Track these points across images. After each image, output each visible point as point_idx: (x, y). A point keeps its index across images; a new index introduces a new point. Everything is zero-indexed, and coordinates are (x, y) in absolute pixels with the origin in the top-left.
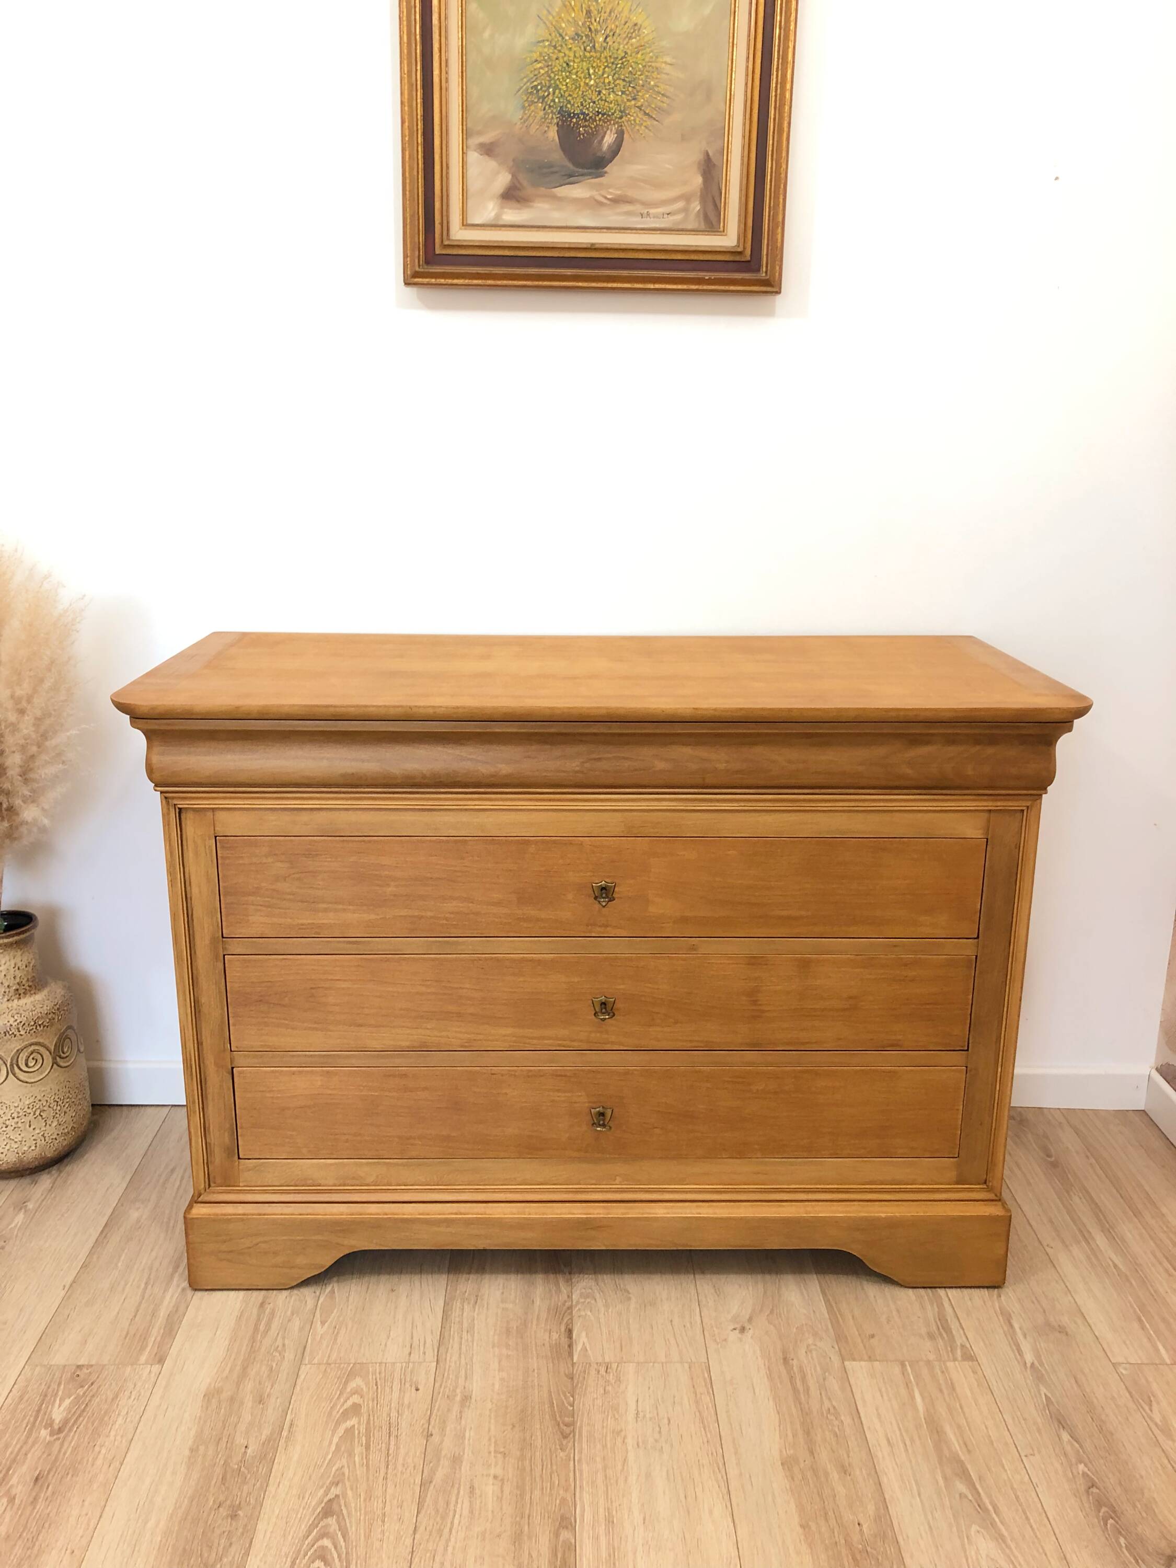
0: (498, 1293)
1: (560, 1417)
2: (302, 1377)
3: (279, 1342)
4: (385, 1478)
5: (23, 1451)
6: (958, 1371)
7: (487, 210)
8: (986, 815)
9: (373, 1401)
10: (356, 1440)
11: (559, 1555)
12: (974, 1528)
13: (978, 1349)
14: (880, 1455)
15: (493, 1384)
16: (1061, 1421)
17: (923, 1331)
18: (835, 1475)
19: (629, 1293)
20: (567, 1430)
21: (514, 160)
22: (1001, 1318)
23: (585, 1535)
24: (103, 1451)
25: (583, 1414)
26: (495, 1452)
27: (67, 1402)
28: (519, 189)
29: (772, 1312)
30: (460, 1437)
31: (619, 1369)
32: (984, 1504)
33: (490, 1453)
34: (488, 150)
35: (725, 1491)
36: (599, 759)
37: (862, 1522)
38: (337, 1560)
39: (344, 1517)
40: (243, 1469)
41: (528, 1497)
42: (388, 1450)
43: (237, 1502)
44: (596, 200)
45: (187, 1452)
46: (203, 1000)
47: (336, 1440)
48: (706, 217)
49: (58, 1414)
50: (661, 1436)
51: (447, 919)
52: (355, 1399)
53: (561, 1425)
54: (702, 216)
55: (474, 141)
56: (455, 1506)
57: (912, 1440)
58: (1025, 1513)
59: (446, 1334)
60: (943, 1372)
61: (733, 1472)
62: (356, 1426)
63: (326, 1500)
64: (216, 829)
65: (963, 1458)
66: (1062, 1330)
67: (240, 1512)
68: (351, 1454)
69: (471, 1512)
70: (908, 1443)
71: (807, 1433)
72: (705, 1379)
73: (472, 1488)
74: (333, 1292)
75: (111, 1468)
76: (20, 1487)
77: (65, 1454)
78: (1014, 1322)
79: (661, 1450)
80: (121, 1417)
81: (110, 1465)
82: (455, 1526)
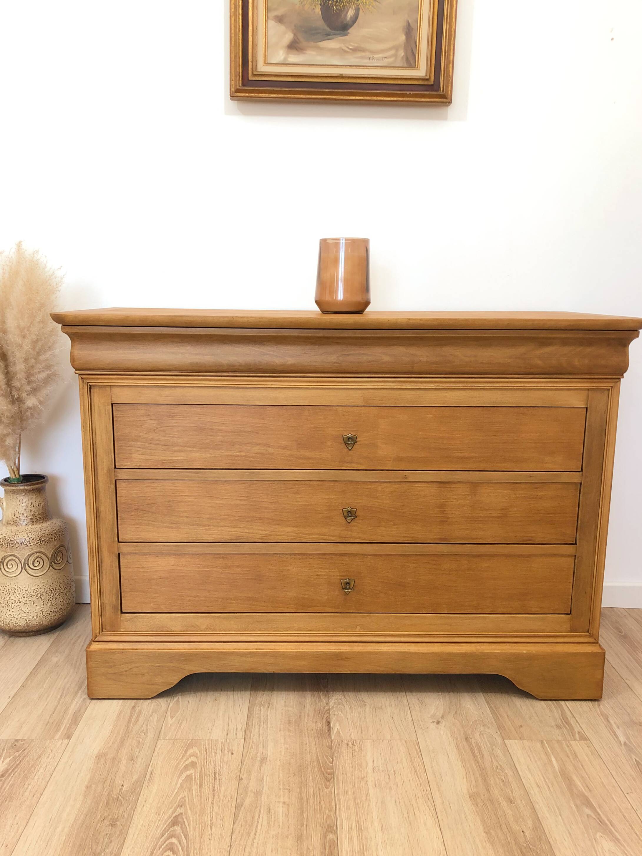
0: (283, 702)
1: (324, 769)
2: (159, 746)
3: (144, 727)
4: (213, 803)
6: (577, 746)
7: (279, 55)
8: (587, 392)
9: (204, 760)
10: (193, 782)
11: (327, 848)
12: (599, 834)
13: (589, 733)
14: (532, 792)
15: (281, 751)
17: (553, 724)
18: (504, 804)
19: (365, 702)
20: (329, 777)
21: (295, 26)
22: (602, 717)
23: (343, 836)
24: (30, 788)
25: (339, 768)
26: (283, 789)
27: (8, 760)
28: (298, 43)
29: (456, 713)
30: (261, 780)
31: (361, 744)
32: (603, 820)
33: (280, 789)
34: (280, 19)
35: (433, 812)
36: (348, 355)
37: (524, 831)
38: (181, 851)
39: (185, 825)
40: (120, 798)
41: (305, 815)
42: (214, 788)
43: (116, 817)
44: (342, 49)
45: (84, 788)
46: (102, 509)
47: (180, 781)
48: (407, 59)
49: (2, 766)
50: (390, 781)
51: (253, 457)
52: (193, 759)
53: (325, 774)
54: (405, 59)
55: (272, 14)
56: (258, 819)
57: (552, 784)
58: (631, 826)
59: (250, 724)
60: (568, 747)
61: (438, 802)
62: (193, 774)
63: (173, 816)
64: (112, 399)
65: (586, 794)
67: (117, 823)
68: (190, 790)
69: (269, 823)
70: (550, 786)
71: (485, 780)
72: (416, 749)
73: (269, 809)
74: (178, 701)
75: (34, 797)
77: (5, 789)
78: (610, 719)
79: (391, 788)
80: (42, 769)
81: (34, 795)
82: (258, 831)
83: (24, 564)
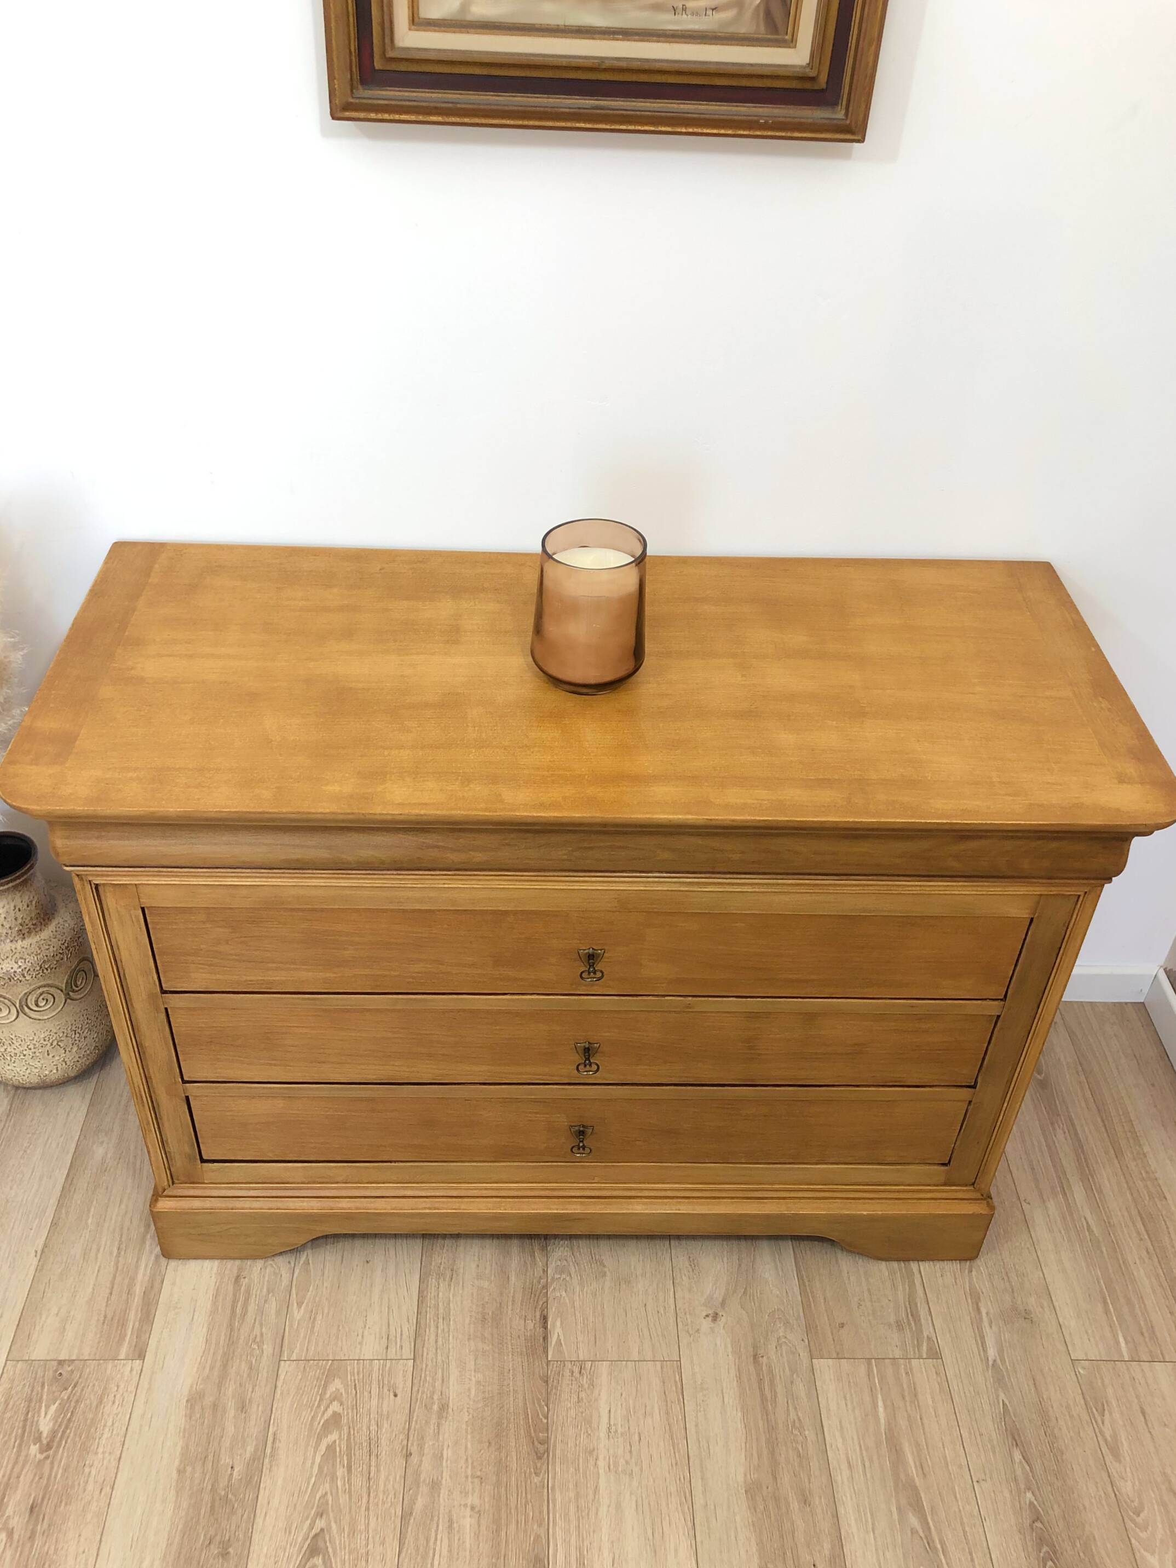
0: (474, 1266)
1: (535, 1431)
2: (282, 1377)
3: (257, 1331)
4: (368, 1509)
5: (15, 1474)
6: (922, 1370)
8: (1036, 898)
9: (353, 1409)
10: (338, 1460)
13: (944, 1343)
14: (839, 1478)
15: (469, 1390)
16: (1014, 1437)
17: (892, 1319)
18: (795, 1505)
19: (604, 1266)
20: (541, 1448)
22: (969, 1300)
24: (93, 1473)
25: (557, 1429)
26: (473, 1477)
27: (53, 1408)
29: (745, 1293)
30: (439, 1457)
31: (593, 1368)
32: (934, 1543)
33: (467, 1477)
35: (690, 1524)
37: (817, 1563)
39: (329, 1556)
40: (230, 1496)
41: (503, 1534)
42: (369, 1473)
43: (227, 1538)
45: (175, 1475)
47: (318, 1459)
49: (45, 1425)
50: (631, 1458)
52: (335, 1407)
53: (536, 1443)
56: (435, 1543)
57: (871, 1461)
58: (971, 1554)
59: (422, 1322)
60: (907, 1373)
61: (699, 1501)
62: (337, 1442)
63: (311, 1535)
64: (141, 900)
65: (918, 1484)
66: (1027, 1316)
67: (230, 1550)
68: (333, 1478)
69: (450, 1551)
70: (867, 1464)
71: (772, 1453)
72: (676, 1382)
73: (451, 1521)
74: (307, 1263)
75: (103, 1493)
76: (16, 1519)
77: (55, 1477)
78: (982, 1305)
79: (631, 1474)
80: (107, 1430)
81: (101, 1490)
83: (21, 1006)
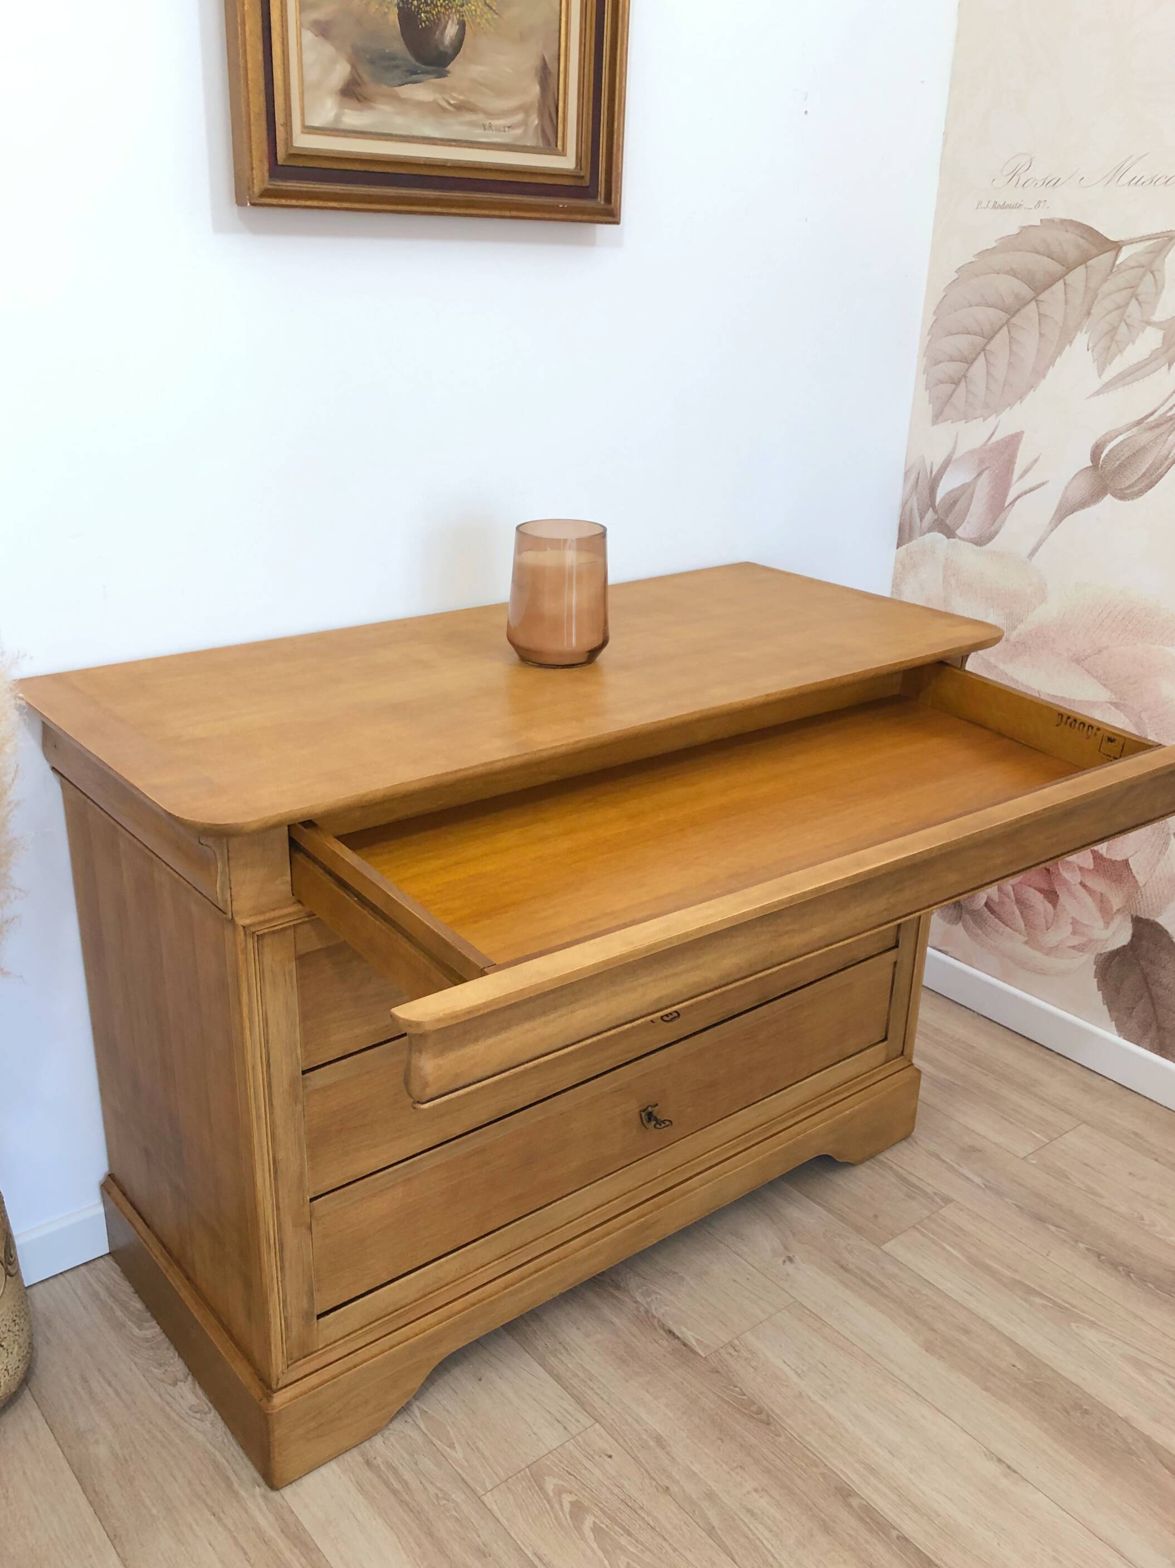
0: (575, 1331)
1: (746, 1409)
2: (495, 1508)
3: (431, 1488)
4: (675, 1550)
6: (950, 1213)
7: (327, 110)
9: (584, 1489)
10: (612, 1533)
11: (868, 1520)
12: (1073, 1325)
13: (946, 1191)
14: (973, 1306)
15: (665, 1414)
16: (1039, 1218)
17: (901, 1195)
18: (964, 1339)
19: (677, 1273)
21: (353, 48)
22: (934, 1159)
23: (866, 1491)
25: (760, 1397)
26: (732, 1469)
28: (359, 85)
29: (794, 1235)
30: (692, 1475)
31: (743, 1344)
32: (1061, 1304)
33: (729, 1473)
34: (324, 30)
35: (915, 1395)
37: (1015, 1364)
41: (797, 1490)
42: (649, 1524)
44: (439, 105)
47: (595, 1546)
48: (543, 131)
50: (831, 1380)
52: (567, 1499)
53: (755, 1416)
54: (540, 132)
55: (308, 18)
56: (755, 1535)
57: (980, 1284)
58: (1085, 1296)
59: (575, 1392)
60: (944, 1221)
62: (597, 1521)
65: (1018, 1278)
66: (974, 1149)
68: (623, 1549)
69: (771, 1531)
70: (977, 1285)
71: (917, 1317)
72: (808, 1314)
73: (748, 1511)
74: (423, 1412)
78: (943, 1158)
79: (843, 1391)
82: (773, 1551)
